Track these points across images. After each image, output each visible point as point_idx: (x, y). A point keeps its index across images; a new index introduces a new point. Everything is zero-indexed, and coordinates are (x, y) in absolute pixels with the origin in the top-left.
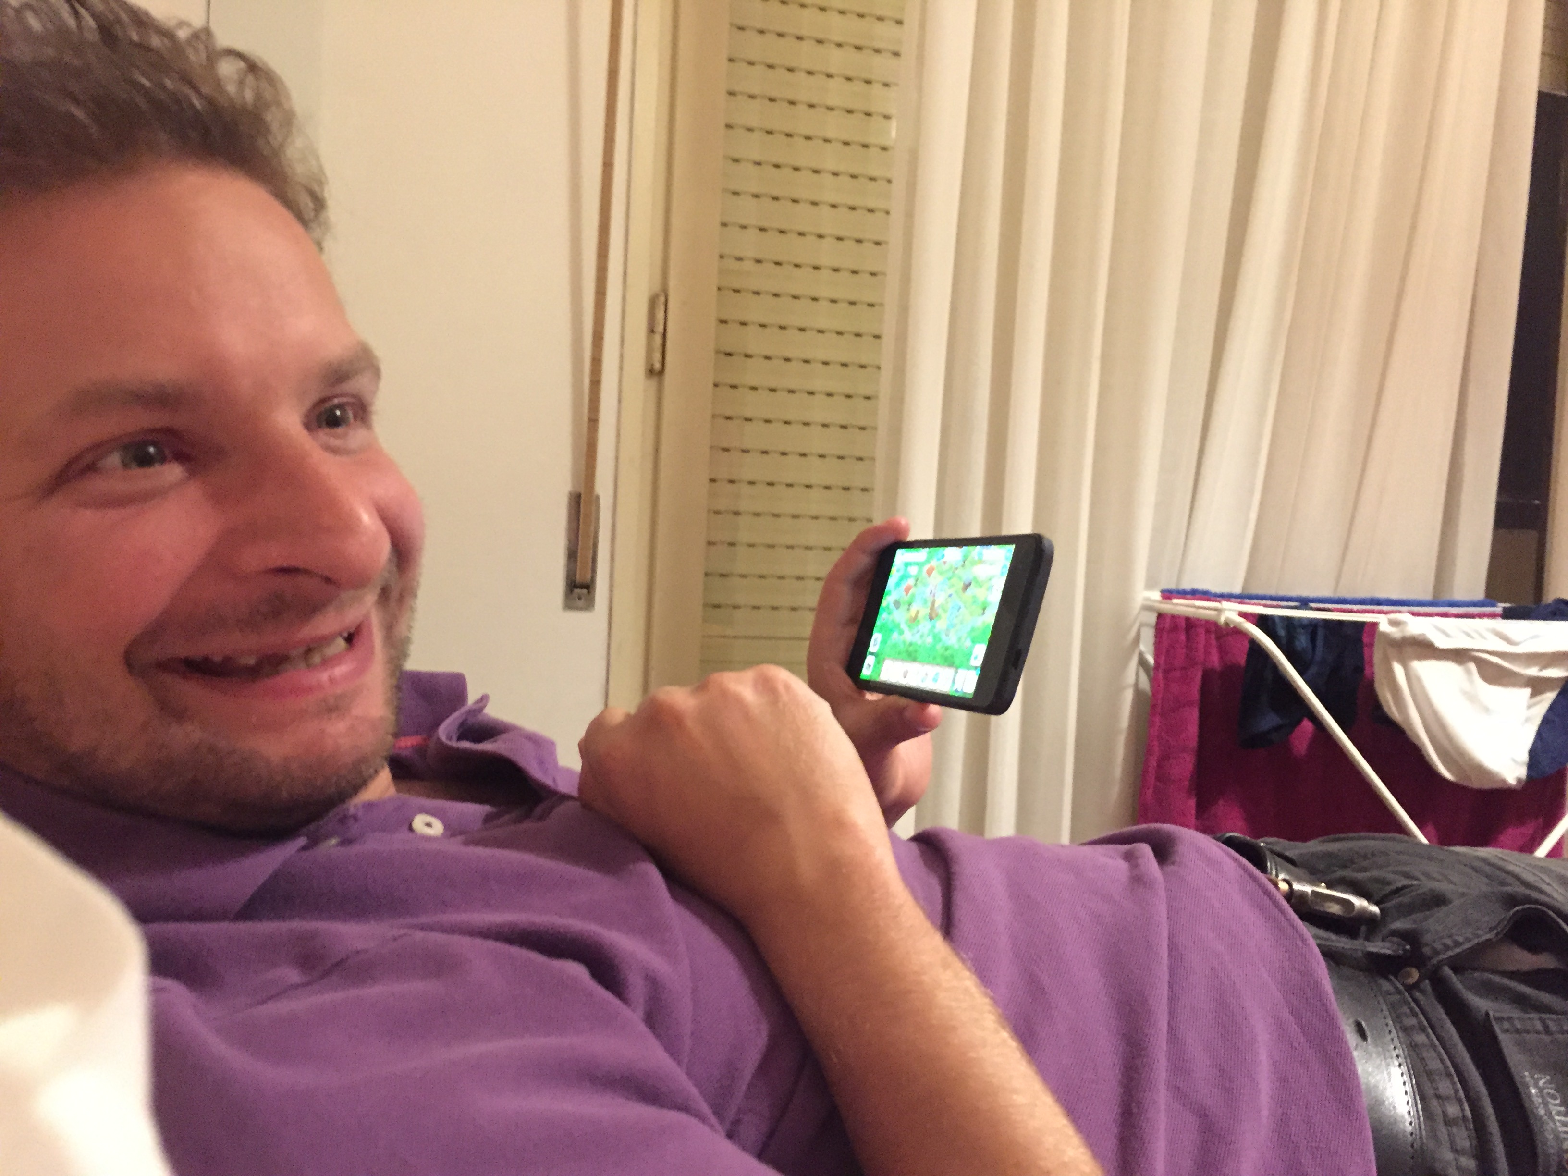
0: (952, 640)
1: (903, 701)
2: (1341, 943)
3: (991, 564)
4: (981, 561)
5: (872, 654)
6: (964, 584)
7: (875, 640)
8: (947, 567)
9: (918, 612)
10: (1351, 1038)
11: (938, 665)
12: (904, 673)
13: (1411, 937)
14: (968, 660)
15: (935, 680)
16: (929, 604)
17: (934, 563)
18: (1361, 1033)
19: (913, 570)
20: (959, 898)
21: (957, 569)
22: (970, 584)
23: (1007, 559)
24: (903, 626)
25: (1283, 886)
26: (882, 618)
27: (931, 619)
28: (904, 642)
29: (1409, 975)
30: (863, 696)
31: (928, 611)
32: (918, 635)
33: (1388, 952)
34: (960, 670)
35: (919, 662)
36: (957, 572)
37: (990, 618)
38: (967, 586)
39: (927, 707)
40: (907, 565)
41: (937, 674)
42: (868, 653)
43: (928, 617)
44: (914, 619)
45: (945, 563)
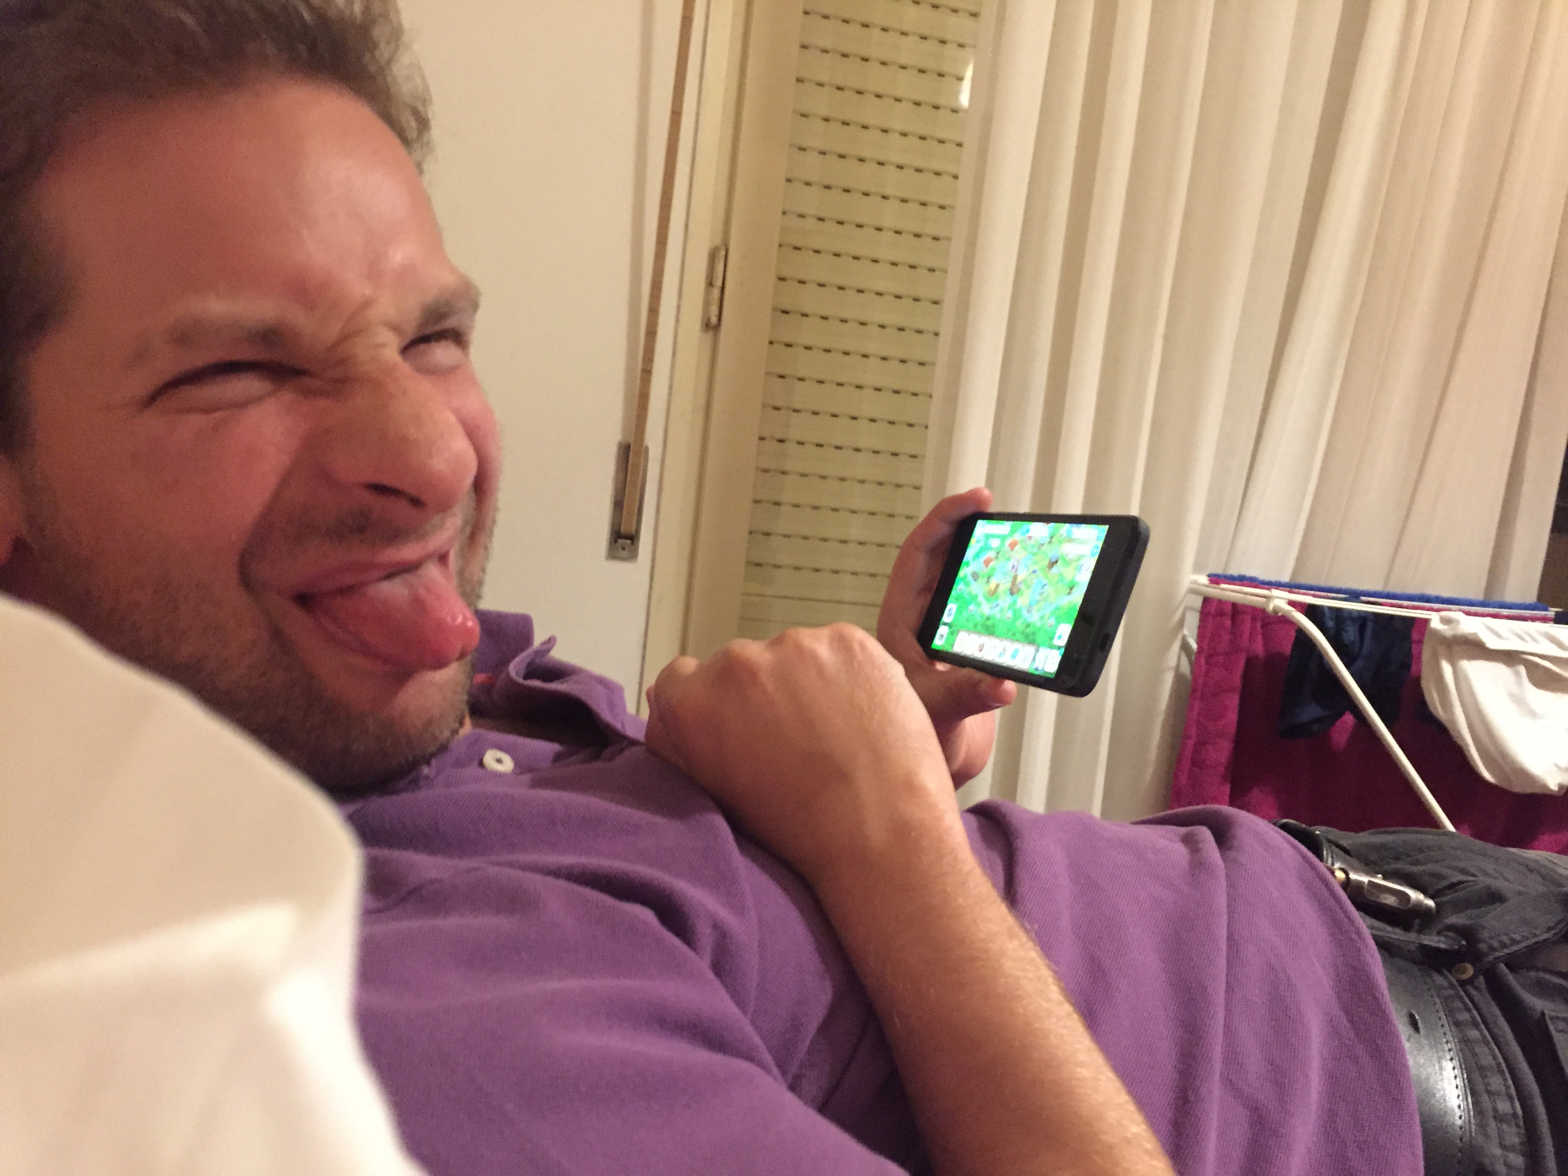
0: (1034, 618)
1: (977, 675)
2: (1395, 934)
3: (1082, 543)
4: (1070, 540)
5: (945, 624)
6: (1050, 561)
7: (950, 610)
8: (1032, 542)
9: (998, 586)
10: (1403, 1029)
11: (1017, 641)
12: (980, 647)
13: (1468, 933)
14: (1052, 639)
15: (1014, 656)
16: (1011, 579)
17: (1017, 537)
18: (1414, 1024)
19: (995, 543)
20: (1021, 873)
21: (1043, 544)
22: (1057, 562)
23: (1098, 539)
24: (981, 598)
25: (1340, 875)
26: (959, 588)
27: (1012, 593)
28: (982, 616)
29: (1464, 971)
30: (933, 665)
31: (1009, 585)
32: (998, 608)
33: (1442, 946)
34: (1042, 649)
35: (998, 636)
36: (1043, 548)
37: (1078, 597)
38: (1053, 564)
39: (1002, 683)
40: (988, 536)
41: (1017, 651)
42: (941, 622)
43: (1009, 592)
44: (993, 593)
45: (1030, 538)
